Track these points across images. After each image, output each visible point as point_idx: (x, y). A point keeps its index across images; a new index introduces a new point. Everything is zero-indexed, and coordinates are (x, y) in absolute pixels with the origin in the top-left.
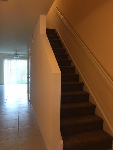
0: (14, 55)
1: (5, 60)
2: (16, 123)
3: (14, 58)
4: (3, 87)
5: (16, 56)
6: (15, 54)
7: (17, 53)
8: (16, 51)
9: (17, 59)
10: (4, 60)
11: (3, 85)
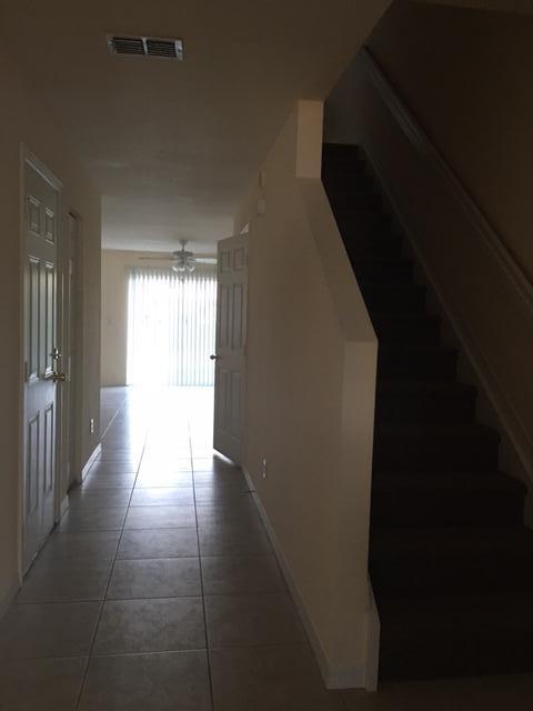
0: (172, 259)
1: (134, 277)
2: (187, 541)
3: (175, 269)
4: (124, 395)
5: (182, 264)
6: (178, 253)
7: (187, 248)
8: (183, 242)
9: (183, 276)
10: (131, 281)
11: (122, 388)
